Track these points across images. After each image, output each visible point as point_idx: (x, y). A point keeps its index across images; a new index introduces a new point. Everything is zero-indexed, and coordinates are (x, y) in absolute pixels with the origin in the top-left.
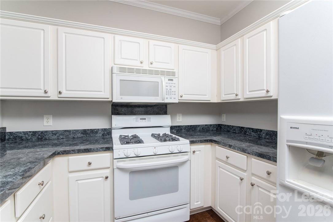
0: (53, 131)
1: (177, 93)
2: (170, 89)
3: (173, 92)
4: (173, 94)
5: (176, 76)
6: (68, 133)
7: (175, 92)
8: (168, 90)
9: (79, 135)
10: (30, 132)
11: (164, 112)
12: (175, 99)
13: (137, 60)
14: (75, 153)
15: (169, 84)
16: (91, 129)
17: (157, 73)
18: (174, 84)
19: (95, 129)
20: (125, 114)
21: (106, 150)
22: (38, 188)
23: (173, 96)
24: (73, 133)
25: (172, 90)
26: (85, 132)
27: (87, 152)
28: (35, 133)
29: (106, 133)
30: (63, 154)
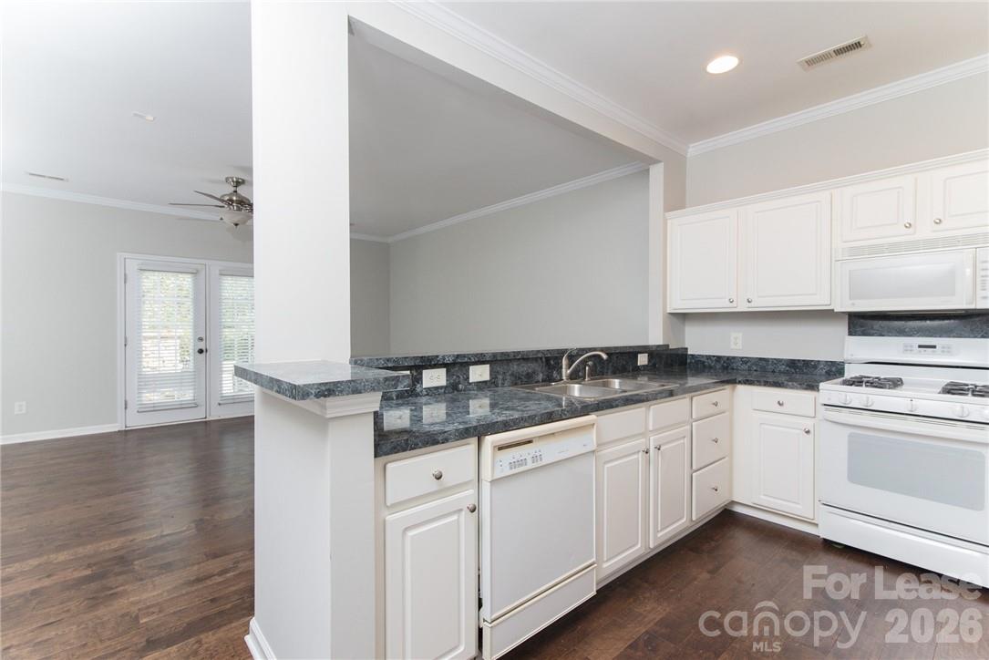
0: (742, 358)
6: (765, 363)
9: (784, 366)
10: (713, 356)
13: (896, 224)
14: (761, 385)
16: (804, 361)
17: (950, 242)
19: (812, 361)
21: (807, 389)
22: (711, 409)
26: (793, 363)
27: (777, 387)
28: (719, 358)
29: (834, 370)
30: (745, 383)
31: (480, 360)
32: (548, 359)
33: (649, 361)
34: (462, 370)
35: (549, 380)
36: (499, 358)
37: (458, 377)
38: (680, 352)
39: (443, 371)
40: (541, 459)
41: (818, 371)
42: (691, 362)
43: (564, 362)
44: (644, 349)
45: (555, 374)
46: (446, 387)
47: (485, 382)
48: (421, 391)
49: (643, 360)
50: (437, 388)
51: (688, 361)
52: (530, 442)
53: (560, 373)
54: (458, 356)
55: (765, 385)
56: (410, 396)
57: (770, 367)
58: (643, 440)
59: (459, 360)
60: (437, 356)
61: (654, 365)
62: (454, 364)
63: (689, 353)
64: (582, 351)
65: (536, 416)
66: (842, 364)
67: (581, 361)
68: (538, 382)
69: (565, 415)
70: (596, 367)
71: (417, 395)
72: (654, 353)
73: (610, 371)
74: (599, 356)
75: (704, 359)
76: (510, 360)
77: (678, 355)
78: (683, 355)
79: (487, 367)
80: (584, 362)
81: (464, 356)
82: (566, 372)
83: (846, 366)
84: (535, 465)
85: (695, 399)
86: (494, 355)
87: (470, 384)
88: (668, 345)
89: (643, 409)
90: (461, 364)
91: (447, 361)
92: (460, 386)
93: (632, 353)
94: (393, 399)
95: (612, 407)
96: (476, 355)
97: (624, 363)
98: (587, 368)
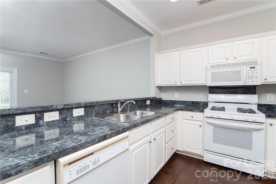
0: (178, 101)
1: (259, 77)
2: (252, 75)
3: (255, 76)
4: (255, 78)
5: (259, 64)
6: (185, 102)
7: (257, 76)
8: (249, 76)
9: (190, 104)
10: (170, 100)
11: (253, 92)
12: (258, 82)
13: (224, 58)
14: (186, 111)
15: (251, 71)
16: (196, 102)
17: (239, 64)
18: (257, 70)
19: (199, 102)
20: (218, 93)
21: (200, 112)
22: (171, 120)
23: (255, 80)
24: (188, 103)
25: (254, 76)
26: (193, 102)
27: (191, 111)
28: (171, 101)
29: (205, 105)
30: (181, 110)
31: (78, 106)
32: (112, 104)
33: (150, 103)
34: (69, 111)
35: (113, 113)
36: (88, 105)
37: (67, 115)
38: (160, 99)
39: (57, 113)
40: (99, 162)
41: (200, 105)
42: (163, 103)
43: (119, 105)
44: (149, 99)
45: (115, 110)
46: (59, 120)
47: (82, 116)
48: (43, 124)
49: (148, 102)
50: (53, 121)
51: (162, 102)
52: (92, 153)
53: (117, 110)
54: (65, 105)
55: (187, 111)
56: (35, 127)
57: (187, 104)
58: (149, 137)
59: (66, 107)
60: (52, 106)
61: (152, 104)
62: (63, 109)
63: (162, 99)
64: (126, 100)
65: (95, 139)
66: (208, 102)
67: (126, 104)
68: (108, 114)
69: (113, 135)
70: (132, 106)
71: (40, 126)
72: (152, 100)
73: (137, 108)
74: (133, 103)
75: (167, 102)
76: (95, 106)
77: (159, 100)
78: (160, 100)
79: (83, 109)
80: (127, 105)
81: (69, 105)
82: (120, 109)
83: (209, 103)
84: (95, 166)
85: (166, 117)
86: (86, 104)
87: (73, 117)
88: (156, 97)
89: (149, 124)
90: (68, 109)
91: (58, 107)
92: (68, 119)
93: (145, 100)
94: (22, 130)
95: (136, 126)
96: (76, 104)
97: (142, 104)
98: (128, 107)
